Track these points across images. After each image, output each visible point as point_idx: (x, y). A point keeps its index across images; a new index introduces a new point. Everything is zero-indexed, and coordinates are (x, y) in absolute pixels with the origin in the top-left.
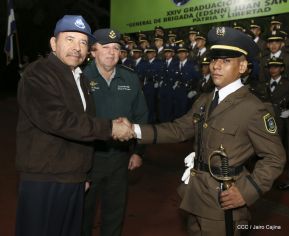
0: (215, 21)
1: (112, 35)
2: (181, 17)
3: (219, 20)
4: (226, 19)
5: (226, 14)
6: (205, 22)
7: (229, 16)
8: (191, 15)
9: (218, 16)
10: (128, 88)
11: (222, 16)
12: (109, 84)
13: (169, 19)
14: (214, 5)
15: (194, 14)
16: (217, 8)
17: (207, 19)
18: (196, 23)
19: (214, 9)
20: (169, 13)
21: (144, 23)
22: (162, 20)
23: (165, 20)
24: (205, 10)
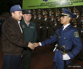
0: (56, 7)
1: (29, 12)
2: (45, 5)
4: (59, 6)
10: (33, 28)
12: (28, 26)
15: (49, 4)
16: (56, 3)
17: (53, 6)
18: (50, 7)
20: (41, 4)
21: (33, 6)
22: (39, 6)
23: (40, 6)
24: (53, 3)
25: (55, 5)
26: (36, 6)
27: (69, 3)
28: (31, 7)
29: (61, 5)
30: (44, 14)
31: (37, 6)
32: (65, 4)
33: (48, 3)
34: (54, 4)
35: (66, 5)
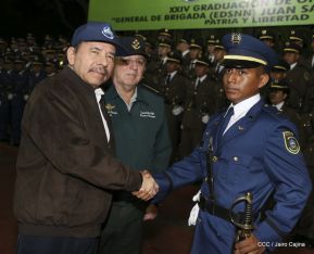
0: (235, 25)
2: (189, 16)
3: (241, 24)
4: (249, 24)
5: (250, 18)
6: (221, 26)
7: (254, 21)
8: (203, 16)
9: (240, 19)
10: (151, 115)
11: (245, 20)
13: (172, 17)
14: (234, 5)
15: (207, 13)
16: (239, 9)
17: (224, 22)
18: (209, 26)
19: (234, 9)
20: (172, 10)
21: (137, 19)
22: (163, 18)
23: (167, 18)
24: (222, 9)
25: (232, 19)
26: (149, 18)
27: (293, 11)
28: (128, 19)
29: (257, 20)
30: (184, 54)
31: (154, 18)
32: (276, 15)
33: (203, 8)
34: (227, 11)
35: (279, 19)
